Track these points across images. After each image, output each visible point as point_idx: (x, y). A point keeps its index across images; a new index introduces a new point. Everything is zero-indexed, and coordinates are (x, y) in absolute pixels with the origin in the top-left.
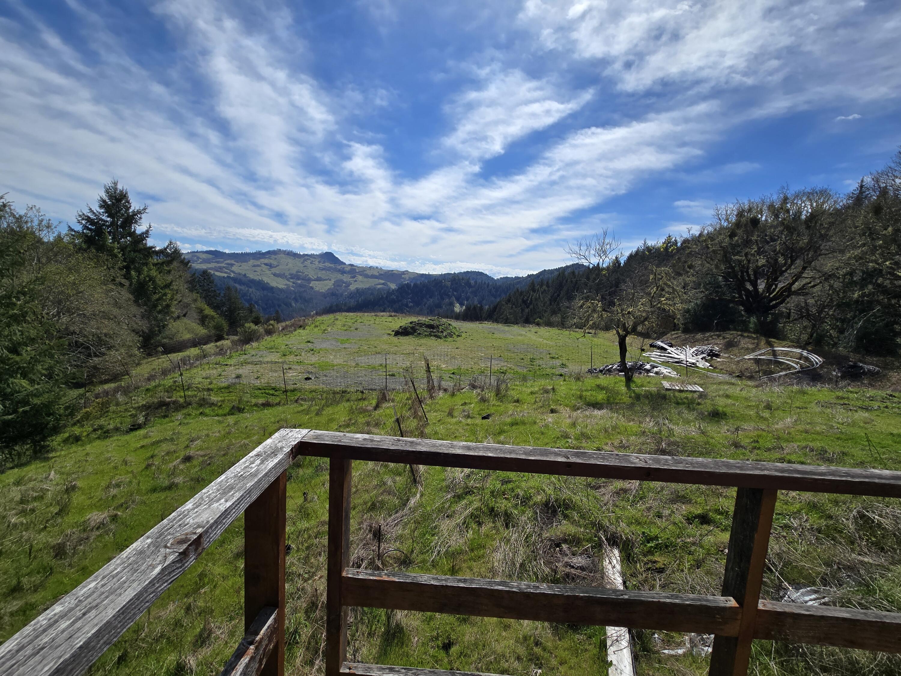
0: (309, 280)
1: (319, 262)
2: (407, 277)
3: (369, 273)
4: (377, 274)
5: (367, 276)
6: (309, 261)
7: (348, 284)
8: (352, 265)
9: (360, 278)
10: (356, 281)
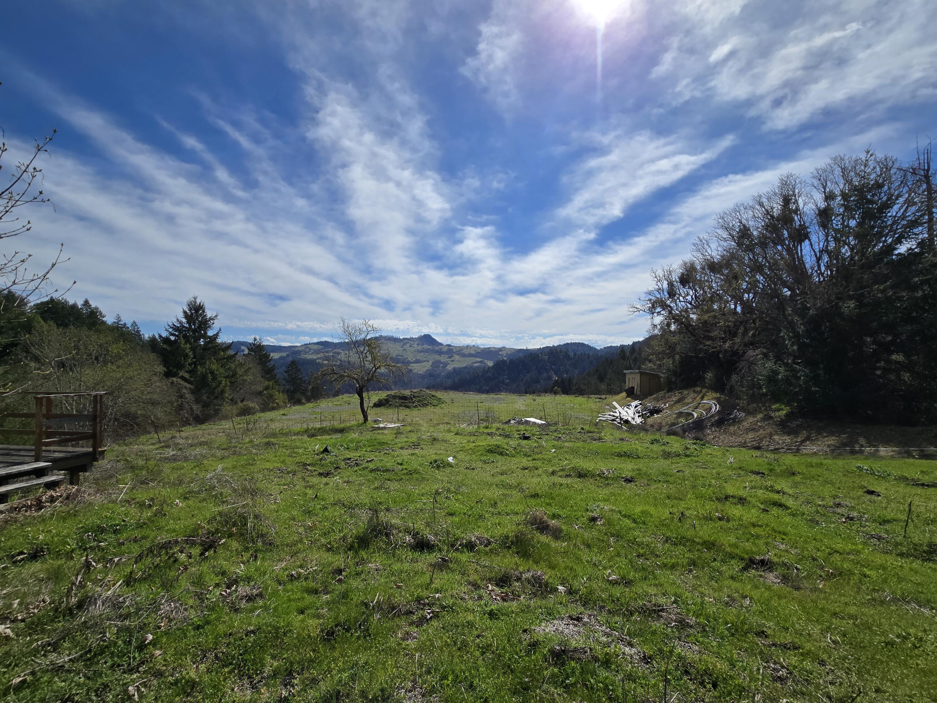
0: (409, 363)
1: (418, 345)
2: (504, 353)
3: (466, 352)
4: (474, 352)
5: (464, 355)
6: (408, 345)
7: (446, 364)
8: (449, 345)
9: (457, 357)
10: (453, 361)
